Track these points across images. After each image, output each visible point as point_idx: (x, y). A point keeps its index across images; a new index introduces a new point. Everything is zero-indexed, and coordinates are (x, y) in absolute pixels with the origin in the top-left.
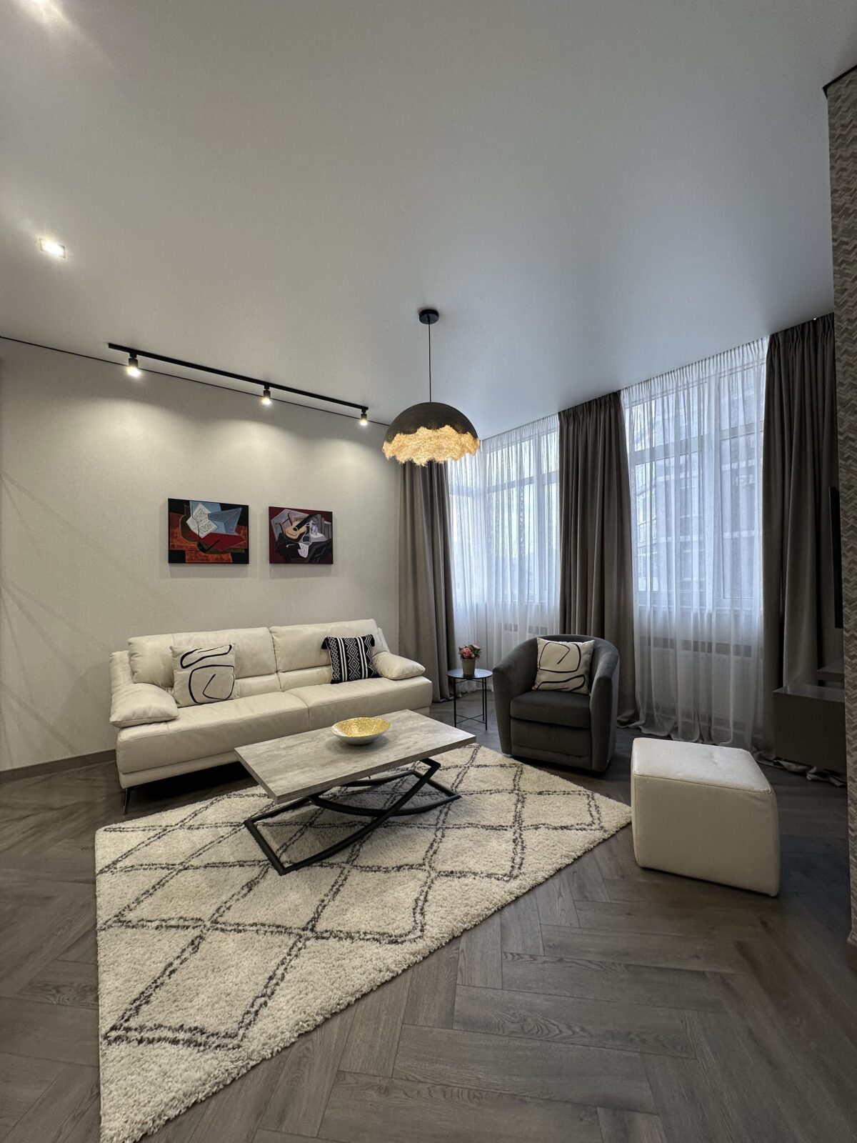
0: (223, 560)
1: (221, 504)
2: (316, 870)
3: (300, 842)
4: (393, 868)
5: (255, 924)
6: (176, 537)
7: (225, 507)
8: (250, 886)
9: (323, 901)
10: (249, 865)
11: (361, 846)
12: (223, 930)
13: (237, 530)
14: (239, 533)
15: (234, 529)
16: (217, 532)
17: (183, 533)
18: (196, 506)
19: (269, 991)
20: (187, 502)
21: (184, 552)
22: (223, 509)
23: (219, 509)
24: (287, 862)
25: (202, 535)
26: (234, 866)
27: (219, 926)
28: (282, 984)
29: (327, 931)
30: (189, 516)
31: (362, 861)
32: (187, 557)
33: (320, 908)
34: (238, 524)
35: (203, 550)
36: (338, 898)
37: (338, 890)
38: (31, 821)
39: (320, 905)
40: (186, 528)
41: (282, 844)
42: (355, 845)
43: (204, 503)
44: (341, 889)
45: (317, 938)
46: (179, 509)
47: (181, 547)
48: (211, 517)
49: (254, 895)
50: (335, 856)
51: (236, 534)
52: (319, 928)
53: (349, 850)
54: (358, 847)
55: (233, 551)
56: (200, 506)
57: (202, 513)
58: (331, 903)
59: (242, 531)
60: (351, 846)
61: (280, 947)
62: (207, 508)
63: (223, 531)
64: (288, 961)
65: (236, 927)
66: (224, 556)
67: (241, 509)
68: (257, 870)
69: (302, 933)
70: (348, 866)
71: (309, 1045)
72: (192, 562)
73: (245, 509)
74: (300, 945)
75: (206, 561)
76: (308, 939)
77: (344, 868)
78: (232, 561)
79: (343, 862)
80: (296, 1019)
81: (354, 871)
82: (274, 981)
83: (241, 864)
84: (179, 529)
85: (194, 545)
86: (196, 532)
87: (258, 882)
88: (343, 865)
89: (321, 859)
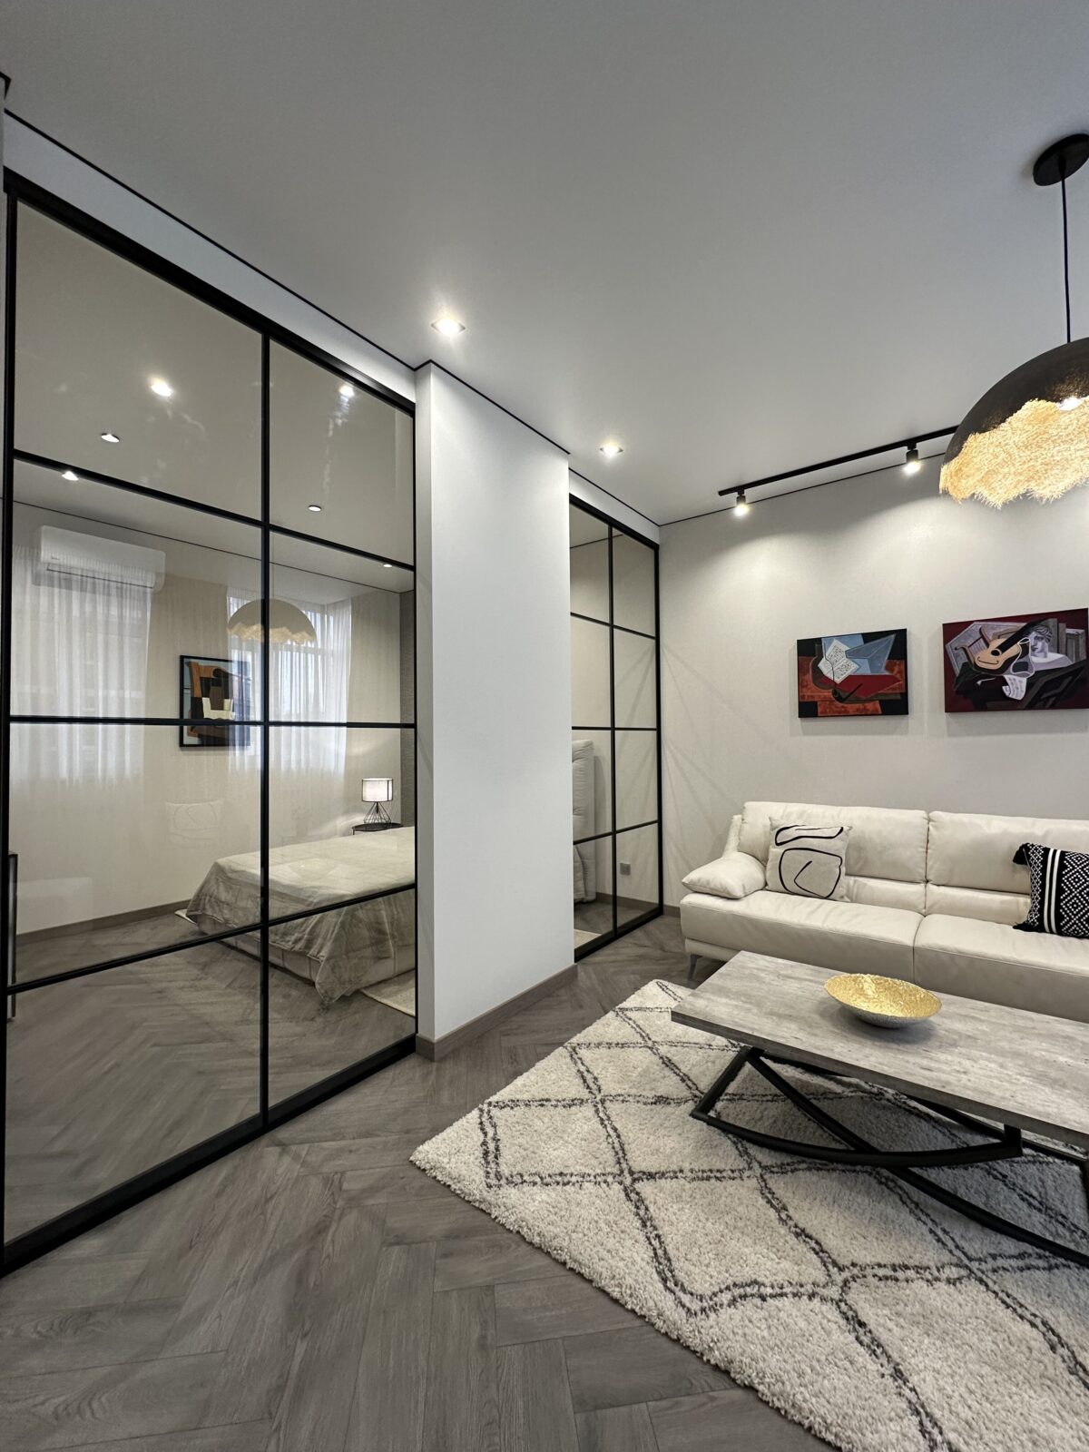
0: (868, 710)
1: (863, 634)
2: (726, 1144)
3: (756, 1105)
4: (796, 1226)
5: (615, 1130)
6: (806, 686)
7: (868, 637)
8: (662, 1100)
9: (681, 1171)
10: (687, 1085)
11: (809, 1169)
12: (597, 1111)
13: (888, 668)
14: (892, 670)
15: (884, 665)
16: (859, 673)
17: (815, 679)
18: (830, 643)
19: (548, 1180)
20: (819, 640)
21: (816, 703)
22: (865, 642)
23: (861, 641)
24: (716, 1111)
25: (838, 680)
26: (678, 1075)
27: (599, 1106)
28: (559, 1188)
29: (638, 1194)
30: (821, 657)
31: (778, 1184)
32: (819, 710)
33: (672, 1174)
34: (889, 658)
35: (840, 699)
36: (696, 1183)
37: (708, 1178)
38: (642, 951)
39: (675, 1172)
40: (818, 673)
41: (740, 1092)
42: (804, 1162)
43: (839, 637)
44: (713, 1181)
45: (625, 1189)
46: (809, 650)
47: (813, 697)
48: (850, 654)
49: (651, 1110)
50: (764, 1149)
51: (887, 673)
52: (638, 1186)
53: (788, 1159)
54: (804, 1166)
55: (883, 698)
56: (835, 642)
57: (837, 650)
58: (682, 1181)
59: (896, 669)
60: (796, 1159)
61: (600, 1163)
62: (844, 643)
63: (866, 671)
64: (588, 1179)
65: (605, 1118)
66: (870, 706)
67: (893, 636)
68: (687, 1093)
69: (626, 1173)
70: (758, 1171)
71: (514, 1246)
72: (825, 715)
73: (901, 635)
74: (610, 1179)
75: (844, 714)
76: (621, 1183)
77: (750, 1168)
78: (880, 712)
79: (760, 1163)
80: (527, 1217)
81: (754, 1183)
82: (559, 1179)
83: (684, 1078)
84: (809, 676)
85: (828, 693)
86: (830, 676)
87: (669, 1103)
88: (755, 1165)
89: (744, 1138)
